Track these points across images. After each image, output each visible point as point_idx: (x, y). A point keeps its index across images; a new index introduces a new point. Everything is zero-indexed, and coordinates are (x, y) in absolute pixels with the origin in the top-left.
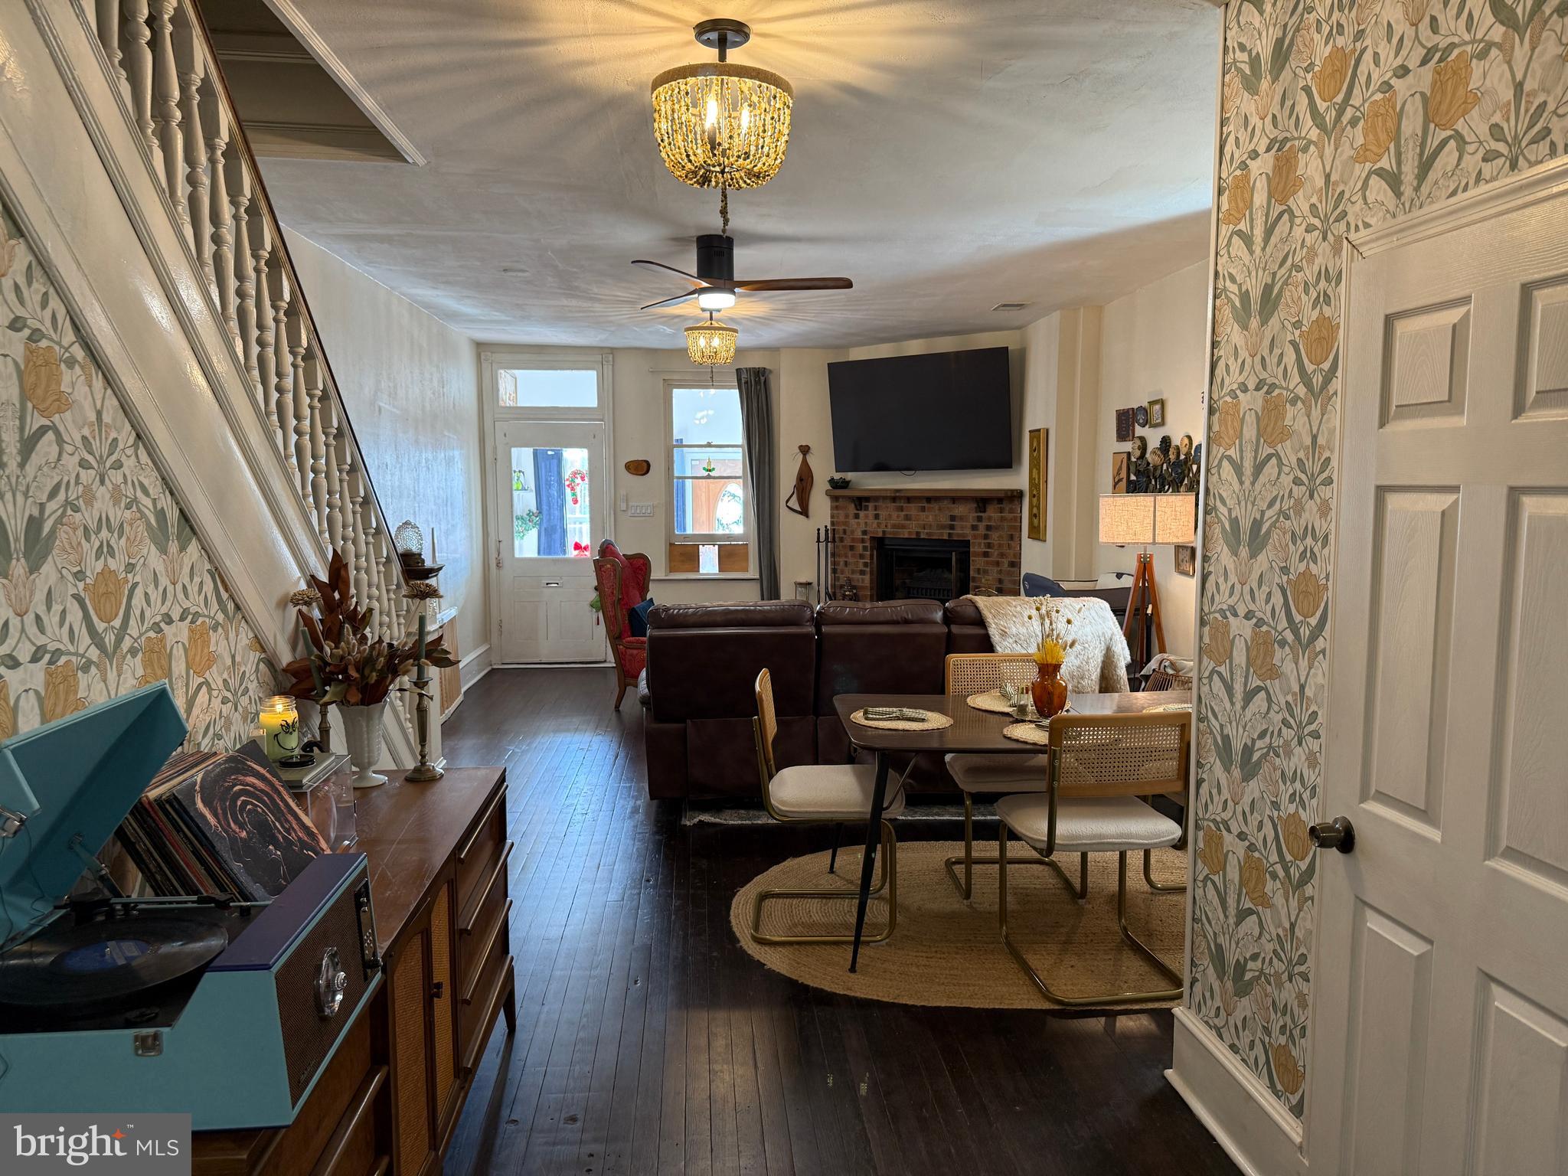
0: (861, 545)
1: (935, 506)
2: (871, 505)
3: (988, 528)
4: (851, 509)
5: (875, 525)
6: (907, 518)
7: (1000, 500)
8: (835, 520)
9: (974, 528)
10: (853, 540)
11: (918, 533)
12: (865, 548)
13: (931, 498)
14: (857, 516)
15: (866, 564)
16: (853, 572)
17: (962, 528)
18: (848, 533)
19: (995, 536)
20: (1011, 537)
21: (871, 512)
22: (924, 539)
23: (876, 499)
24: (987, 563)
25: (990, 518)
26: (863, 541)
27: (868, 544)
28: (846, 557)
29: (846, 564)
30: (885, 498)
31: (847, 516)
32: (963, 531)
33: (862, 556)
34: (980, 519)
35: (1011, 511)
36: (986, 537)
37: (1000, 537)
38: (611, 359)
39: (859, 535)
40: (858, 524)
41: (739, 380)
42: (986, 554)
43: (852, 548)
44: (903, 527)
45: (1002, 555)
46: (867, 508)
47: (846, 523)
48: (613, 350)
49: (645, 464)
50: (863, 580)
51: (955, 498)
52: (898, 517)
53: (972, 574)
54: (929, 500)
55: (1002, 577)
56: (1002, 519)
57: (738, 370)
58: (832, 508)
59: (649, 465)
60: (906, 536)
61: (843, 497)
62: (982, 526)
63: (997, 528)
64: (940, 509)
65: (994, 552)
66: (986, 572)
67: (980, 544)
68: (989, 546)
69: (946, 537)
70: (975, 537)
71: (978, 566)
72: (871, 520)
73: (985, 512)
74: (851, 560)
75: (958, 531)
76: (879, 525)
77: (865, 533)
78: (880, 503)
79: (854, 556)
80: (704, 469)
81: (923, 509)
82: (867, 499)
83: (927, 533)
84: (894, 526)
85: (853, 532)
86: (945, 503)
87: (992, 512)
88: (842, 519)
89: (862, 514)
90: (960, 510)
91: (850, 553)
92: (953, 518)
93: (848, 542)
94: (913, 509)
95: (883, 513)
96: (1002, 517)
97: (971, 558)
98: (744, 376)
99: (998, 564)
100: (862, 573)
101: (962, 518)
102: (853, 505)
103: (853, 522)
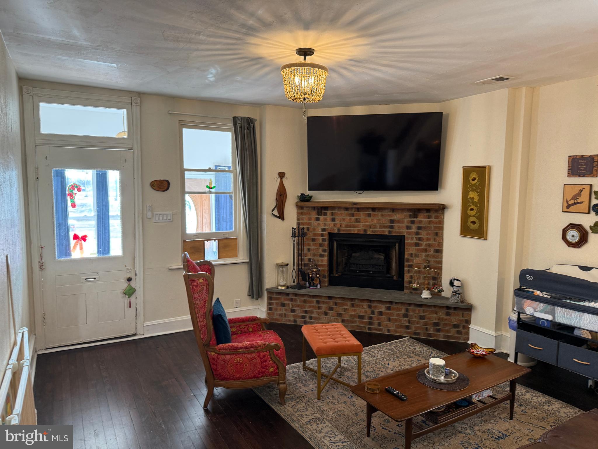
0: (321, 238)
1: (379, 213)
2: (329, 212)
3: (419, 228)
4: (314, 214)
5: (332, 225)
6: (357, 221)
7: (428, 211)
8: (300, 221)
9: (408, 228)
10: (315, 234)
11: (365, 231)
12: (324, 240)
13: (375, 208)
14: (318, 219)
15: (324, 251)
16: (314, 255)
17: (399, 227)
18: (311, 230)
19: (424, 234)
20: (437, 234)
21: (329, 217)
22: (370, 234)
23: (333, 208)
24: (418, 250)
25: (420, 222)
26: (322, 235)
27: (326, 237)
28: (309, 245)
29: (309, 250)
30: (340, 208)
31: (310, 219)
32: (399, 229)
33: (321, 245)
34: (413, 222)
35: (437, 217)
36: (417, 234)
37: (428, 234)
38: (139, 101)
39: (319, 231)
40: (319, 224)
41: (235, 125)
42: (417, 245)
43: (313, 240)
44: (354, 226)
45: (429, 245)
46: (325, 214)
47: (309, 224)
48: (140, 94)
49: (166, 183)
50: (322, 261)
51: (395, 208)
52: (350, 220)
53: (406, 257)
54: (374, 210)
55: (429, 259)
56: (430, 222)
57: (234, 118)
58: (298, 214)
59: (168, 183)
60: (356, 232)
61: (307, 207)
62: (414, 227)
63: (425, 228)
64: (382, 216)
65: (424, 244)
66: (417, 256)
67: (412, 238)
68: (420, 239)
69: (387, 233)
70: (409, 233)
71: (411, 252)
72: (329, 222)
73: (417, 218)
74: (312, 247)
75: (396, 229)
76: (335, 225)
77: (324, 230)
78: (336, 211)
79: (315, 245)
80: (207, 186)
81: (369, 215)
82: (326, 208)
83: (372, 231)
84: (347, 226)
85: (314, 229)
86: (386, 212)
87: (422, 218)
88: (306, 220)
89: (321, 218)
90: (397, 216)
91: (312, 243)
92: (392, 221)
93: (310, 236)
94: (361, 216)
95: (338, 218)
96: (429, 221)
97: (406, 247)
98: (238, 122)
99: (426, 250)
100: (321, 256)
101: (399, 222)
102: (315, 212)
103: (315, 223)
